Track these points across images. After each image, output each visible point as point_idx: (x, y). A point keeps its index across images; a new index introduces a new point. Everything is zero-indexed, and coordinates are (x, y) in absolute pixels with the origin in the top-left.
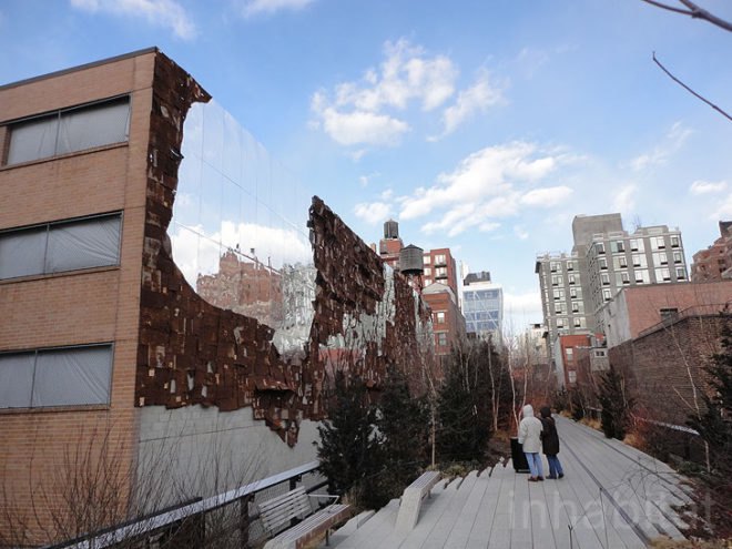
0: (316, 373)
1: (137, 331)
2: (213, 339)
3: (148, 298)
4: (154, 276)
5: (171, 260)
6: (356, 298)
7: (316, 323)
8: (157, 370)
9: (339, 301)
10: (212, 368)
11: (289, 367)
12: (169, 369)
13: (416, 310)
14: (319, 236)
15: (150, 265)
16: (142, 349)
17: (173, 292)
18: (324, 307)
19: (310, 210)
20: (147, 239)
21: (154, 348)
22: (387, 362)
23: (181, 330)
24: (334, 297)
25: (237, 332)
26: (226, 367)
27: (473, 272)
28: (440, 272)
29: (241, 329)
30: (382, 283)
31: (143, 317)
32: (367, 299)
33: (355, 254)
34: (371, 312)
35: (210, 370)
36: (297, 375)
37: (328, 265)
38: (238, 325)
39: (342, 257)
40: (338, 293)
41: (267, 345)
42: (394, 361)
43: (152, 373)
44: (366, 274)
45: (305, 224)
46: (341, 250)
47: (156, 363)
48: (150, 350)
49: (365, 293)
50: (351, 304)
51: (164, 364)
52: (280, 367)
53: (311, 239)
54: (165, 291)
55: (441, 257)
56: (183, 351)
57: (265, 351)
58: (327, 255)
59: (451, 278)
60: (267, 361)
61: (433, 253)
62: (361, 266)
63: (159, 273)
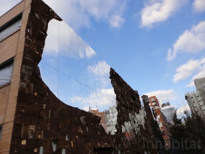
0: (122, 138)
1: (14, 116)
2: (69, 122)
4: (28, 86)
5: (41, 79)
6: (132, 107)
7: (118, 116)
8: (28, 141)
9: (126, 108)
10: (69, 138)
11: (110, 136)
12: (38, 139)
13: (152, 113)
14: (115, 82)
15: (26, 79)
16: (17, 127)
17: (41, 96)
18: (121, 110)
19: (110, 73)
20: (24, 66)
21: (27, 126)
22: (147, 133)
23: (47, 116)
24: (124, 106)
25: (82, 118)
26: (77, 137)
27: (164, 103)
28: (153, 104)
29: (84, 117)
30: (140, 102)
31: (18, 108)
32: (136, 108)
33: (129, 91)
34: (138, 113)
35: (67, 139)
36: (114, 139)
37: (120, 94)
38: (82, 115)
39: (124, 92)
40: (126, 104)
41: (98, 125)
42: (150, 132)
43: (24, 142)
44: (134, 99)
45: (109, 77)
46: (123, 88)
47: (28, 136)
48: (23, 128)
49: (135, 106)
50: (131, 110)
51: (34, 136)
52: (106, 136)
53: (112, 83)
54: (36, 94)
55: (153, 99)
56: (49, 128)
57: (97, 128)
58: (119, 90)
60: (99, 133)
62: (132, 96)
63: (32, 85)
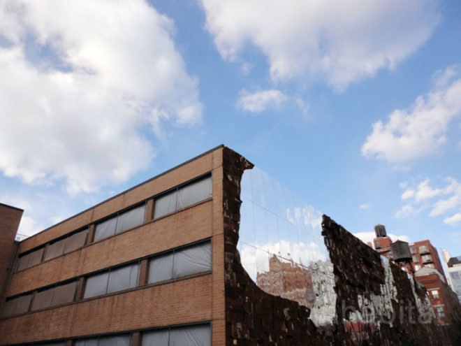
0: (345, 342)
1: (224, 313)
2: (271, 317)
3: (230, 291)
4: (232, 276)
5: (240, 265)
6: (364, 282)
7: (339, 304)
8: (238, 340)
9: (353, 286)
10: (272, 339)
11: (324, 338)
12: (245, 339)
13: (413, 289)
14: (331, 241)
15: (229, 269)
16: (228, 326)
17: (243, 286)
18: (343, 291)
19: (322, 224)
20: (226, 253)
21: (235, 324)
23: (250, 311)
24: (348, 282)
25: (285, 311)
26: (281, 337)
27: (453, 256)
28: (426, 258)
29: (288, 309)
30: (382, 270)
31: (227, 303)
32: (373, 284)
33: (358, 251)
34: (378, 293)
35: (271, 340)
36: (331, 343)
37: (340, 260)
38: (285, 307)
39: (349, 255)
40: (351, 280)
41: (307, 320)
43: (235, 342)
44: (369, 265)
45: (320, 233)
46: (347, 248)
47: (237, 335)
48: (233, 326)
49: (371, 279)
50: (362, 288)
51: (242, 336)
52: (318, 337)
53: (326, 243)
54: (238, 285)
55: (424, 247)
56: (252, 326)
57: (306, 326)
58: (338, 254)
59: (436, 262)
60: (308, 332)
61: (418, 245)
62: (364, 260)
63: (234, 274)
